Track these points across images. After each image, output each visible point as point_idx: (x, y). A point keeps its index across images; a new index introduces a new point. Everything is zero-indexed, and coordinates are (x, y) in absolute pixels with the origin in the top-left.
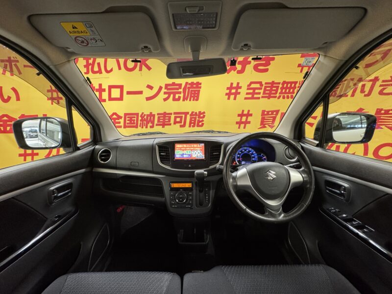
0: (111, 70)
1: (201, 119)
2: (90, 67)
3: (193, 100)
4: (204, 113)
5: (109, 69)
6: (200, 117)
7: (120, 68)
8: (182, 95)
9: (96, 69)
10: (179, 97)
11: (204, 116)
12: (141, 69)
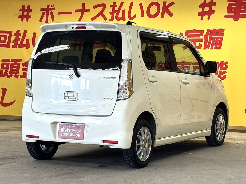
0: (135, 17)
1: (223, 71)
2: (115, 14)
3: (215, 49)
4: (227, 63)
5: (132, 16)
6: (222, 68)
7: (143, 15)
8: (203, 43)
9: (120, 15)
10: (200, 45)
11: (227, 67)
12: (162, 16)
